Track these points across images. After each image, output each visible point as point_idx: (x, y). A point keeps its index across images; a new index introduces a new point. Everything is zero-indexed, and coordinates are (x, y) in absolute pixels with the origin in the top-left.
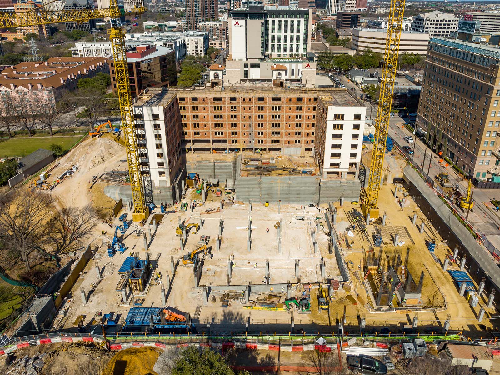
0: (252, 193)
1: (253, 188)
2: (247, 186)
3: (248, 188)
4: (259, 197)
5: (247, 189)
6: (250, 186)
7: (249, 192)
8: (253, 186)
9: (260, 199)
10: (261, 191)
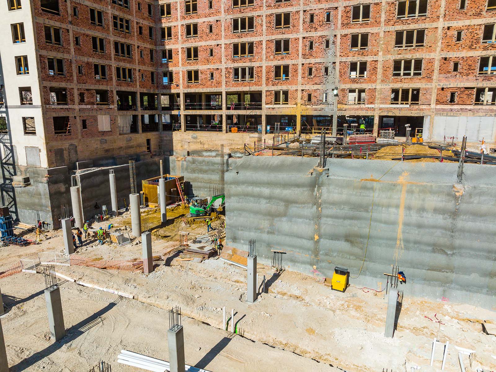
0: (284, 225)
1: (288, 202)
2: (266, 191)
3: (270, 198)
4: (309, 244)
5: (263, 205)
6: (277, 191)
7: (272, 215)
8: (287, 193)
9: (316, 252)
10: (319, 217)
